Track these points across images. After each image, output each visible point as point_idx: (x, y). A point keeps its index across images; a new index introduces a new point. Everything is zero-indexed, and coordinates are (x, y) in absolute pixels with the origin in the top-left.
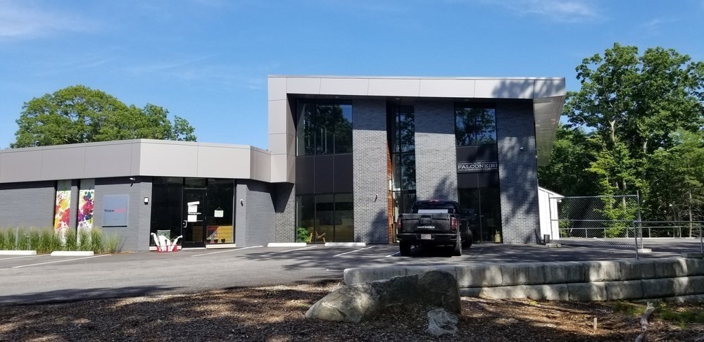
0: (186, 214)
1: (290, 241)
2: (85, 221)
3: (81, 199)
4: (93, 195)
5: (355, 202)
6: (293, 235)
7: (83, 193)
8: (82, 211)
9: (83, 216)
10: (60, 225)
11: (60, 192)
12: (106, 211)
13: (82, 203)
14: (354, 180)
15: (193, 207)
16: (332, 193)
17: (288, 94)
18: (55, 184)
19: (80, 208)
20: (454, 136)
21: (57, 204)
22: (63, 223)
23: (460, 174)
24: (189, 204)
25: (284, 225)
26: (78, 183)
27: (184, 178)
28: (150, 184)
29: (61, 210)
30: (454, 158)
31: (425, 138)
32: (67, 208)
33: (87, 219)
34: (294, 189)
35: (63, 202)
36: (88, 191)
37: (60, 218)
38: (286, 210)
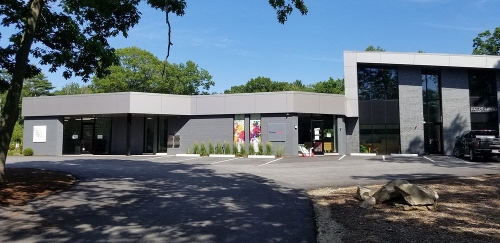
0: (314, 135)
1: (357, 152)
2: (255, 138)
3: (251, 125)
4: (259, 124)
5: (401, 130)
6: (359, 148)
7: (252, 122)
8: (252, 132)
9: (253, 135)
10: (238, 140)
11: (237, 121)
12: (270, 132)
13: (252, 128)
14: (400, 116)
15: (317, 131)
16: (384, 124)
17: (358, 63)
18: (233, 116)
19: (251, 130)
20: (468, 90)
21: (235, 128)
22: (240, 139)
23: (473, 114)
24: (315, 129)
25: (352, 143)
26: (249, 116)
27: (312, 114)
28: (297, 118)
29: (239, 131)
30: (469, 104)
31: (449, 91)
32: (242, 130)
33: (256, 137)
34: (358, 121)
35: (239, 127)
36: (256, 121)
37: (238, 136)
38: (353, 134)
